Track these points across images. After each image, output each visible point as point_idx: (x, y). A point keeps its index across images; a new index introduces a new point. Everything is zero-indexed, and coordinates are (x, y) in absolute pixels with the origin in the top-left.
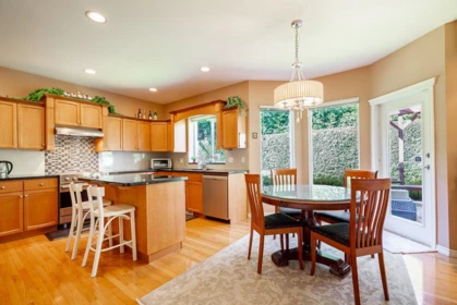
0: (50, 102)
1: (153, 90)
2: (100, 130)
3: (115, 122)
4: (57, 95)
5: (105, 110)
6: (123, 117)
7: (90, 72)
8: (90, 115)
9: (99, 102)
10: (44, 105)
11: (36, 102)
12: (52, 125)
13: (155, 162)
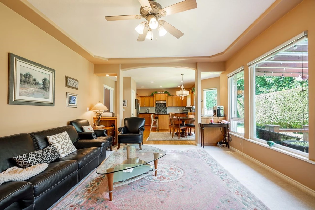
0: (155, 95)
2: (166, 101)
3: (170, 98)
4: (156, 93)
5: (167, 95)
6: (173, 96)
7: (161, 87)
8: (163, 97)
9: (166, 93)
10: (154, 96)
11: (152, 96)
12: (155, 101)
13: (184, 110)
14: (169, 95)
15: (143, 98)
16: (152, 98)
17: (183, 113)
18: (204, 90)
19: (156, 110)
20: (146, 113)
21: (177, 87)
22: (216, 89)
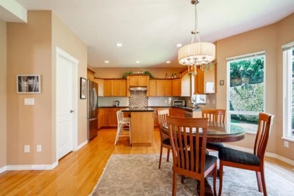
0: (128, 77)
1: (168, 62)
2: (146, 87)
3: (153, 82)
4: (130, 75)
5: (148, 77)
6: (157, 79)
7: (138, 62)
8: (142, 80)
9: (146, 74)
10: (126, 79)
11: (124, 78)
12: (128, 87)
13: (175, 102)
14: (151, 78)
15: (108, 82)
16: (123, 82)
17: (173, 107)
18: (227, 59)
19: (130, 102)
20: (115, 107)
21: (165, 63)
22: (264, 54)
